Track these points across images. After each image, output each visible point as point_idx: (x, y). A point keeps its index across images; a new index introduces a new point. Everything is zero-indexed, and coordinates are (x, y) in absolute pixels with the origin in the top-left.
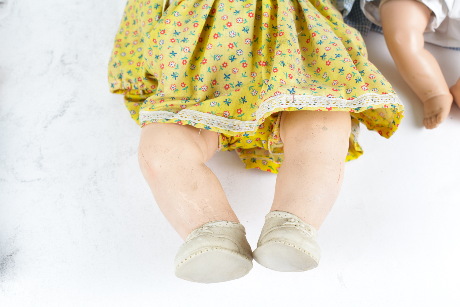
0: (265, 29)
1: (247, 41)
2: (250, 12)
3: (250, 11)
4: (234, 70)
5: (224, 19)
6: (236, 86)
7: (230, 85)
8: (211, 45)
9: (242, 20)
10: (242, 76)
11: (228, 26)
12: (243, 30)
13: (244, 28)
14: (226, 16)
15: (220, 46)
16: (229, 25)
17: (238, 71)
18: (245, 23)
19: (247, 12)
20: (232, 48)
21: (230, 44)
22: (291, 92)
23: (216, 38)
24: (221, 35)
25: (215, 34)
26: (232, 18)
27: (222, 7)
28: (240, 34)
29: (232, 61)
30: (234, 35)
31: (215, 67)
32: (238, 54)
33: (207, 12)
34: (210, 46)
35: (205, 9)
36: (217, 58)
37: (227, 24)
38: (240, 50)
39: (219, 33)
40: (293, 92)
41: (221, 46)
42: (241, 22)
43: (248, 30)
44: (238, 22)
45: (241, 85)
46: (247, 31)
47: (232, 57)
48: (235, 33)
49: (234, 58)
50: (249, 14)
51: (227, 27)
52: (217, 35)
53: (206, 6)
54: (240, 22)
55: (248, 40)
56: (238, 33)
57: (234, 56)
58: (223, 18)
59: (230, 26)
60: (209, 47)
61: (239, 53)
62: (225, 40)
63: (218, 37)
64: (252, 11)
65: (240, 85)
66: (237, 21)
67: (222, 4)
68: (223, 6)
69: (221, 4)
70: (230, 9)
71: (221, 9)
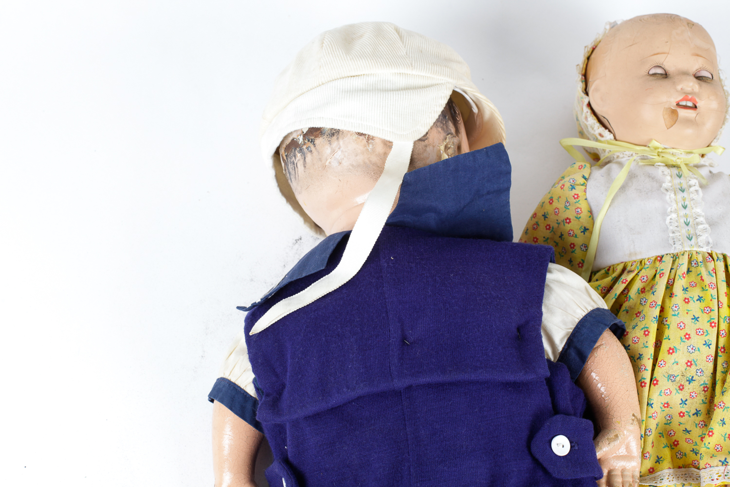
0: (721, 356)
1: (710, 359)
2: (712, 321)
3: (712, 319)
4: (691, 394)
5: (681, 328)
6: (693, 415)
7: (686, 413)
8: (664, 362)
9: (703, 332)
10: (702, 402)
11: (686, 338)
12: (704, 345)
13: (705, 341)
14: (683, 323)
15: (675, 364)
16: (688, 337)
17: (696, 396)
18: (706, 335)
19: (708, 322)
20: (690, 366)
21: (688, 361)
22: (723, 463)
23: (671, 354)
24: (678, 350)
25: (670, 348)
26: (691, 328)
27: (676, 309)
28: (701, 350)
29: (689, 384)
30: (693, 351)
31: (669, 390)
32: (697, 374)
33: (656, 312)
34: (662, 362)
35: (654, 308)
36: (672, 378)
37: (685, 336)
38: (700, 370)
39: (675, 347)
40: (726, 463)
41: (677, 364)
42: (702, 334)
43: (711, 344)
44: (698, 334)
45: (699, 413)
46: (709, 346)
47: (691, 378)
48: (694, 348)
49: (692, 380)
50: (711, 323)
51: (684, 340)
52: (673, 349)
53: (654, 304)
54: (700, 334)
55: (710, 357)
56: (698, 348)
57: (693, 377)
58: (679, 327)
59: (688, 339)
60: (661, 364)
61: (699, 374)
62: (681, 357)
63: (673, 352)
64: (714, 319)
65: (698, 415)
66: (697, 332)
67: (677, 306)
68: (678, 308)
69: (675, 306)
70: (687, 313)
71: (676, 313)
